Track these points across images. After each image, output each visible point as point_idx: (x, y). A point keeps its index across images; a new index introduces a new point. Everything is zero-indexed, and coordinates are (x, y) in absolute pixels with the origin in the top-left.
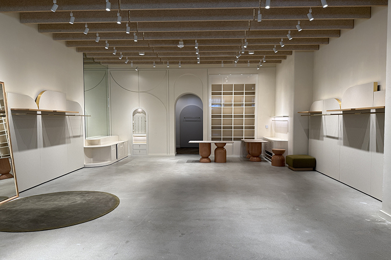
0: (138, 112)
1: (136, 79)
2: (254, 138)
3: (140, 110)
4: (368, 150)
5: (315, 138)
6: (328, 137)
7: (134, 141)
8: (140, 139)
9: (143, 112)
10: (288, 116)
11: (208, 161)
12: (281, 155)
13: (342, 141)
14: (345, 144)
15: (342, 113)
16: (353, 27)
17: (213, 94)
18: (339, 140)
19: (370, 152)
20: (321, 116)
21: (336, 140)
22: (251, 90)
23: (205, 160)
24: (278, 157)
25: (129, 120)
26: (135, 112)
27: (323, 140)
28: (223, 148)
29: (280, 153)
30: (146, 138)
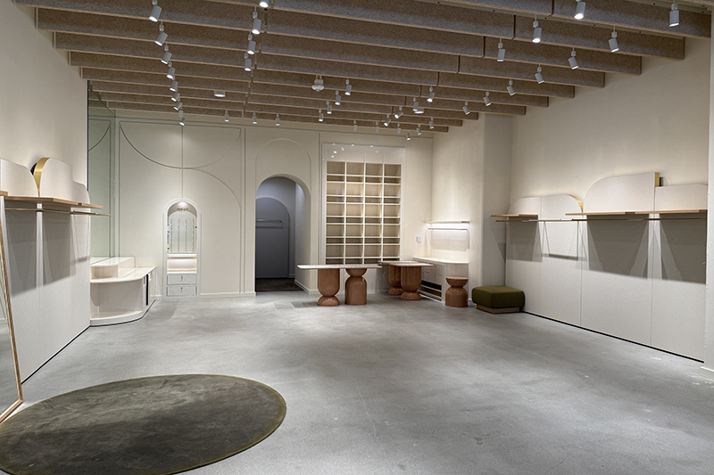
0: (179, 209)
1: (177, 143)
2: (398, 259)
3: (183, 205)
4: (645, 276)
5: (521, 258)
6: (551, 256)
7: (170, 267)
8: (184, 263)
9: (191, 209)
10: (468, 222)
11: (335, 301)
12: (461, 287)
13: (587, 264)
14: (592, 268)
15: (585, 217)
16: (604, 86)
17: (329, 178)
18: (579, 262)
19: (648, 279)
20: (536, 224)
21: (575, 262)
22: (393, 176)
23: (330, 300)
24: (457, 292)
25: (158, 226)
26: (172, 210)
27: (541, 261)
28: (360, 277)
29: (459, 284)
30: (195, 260)
